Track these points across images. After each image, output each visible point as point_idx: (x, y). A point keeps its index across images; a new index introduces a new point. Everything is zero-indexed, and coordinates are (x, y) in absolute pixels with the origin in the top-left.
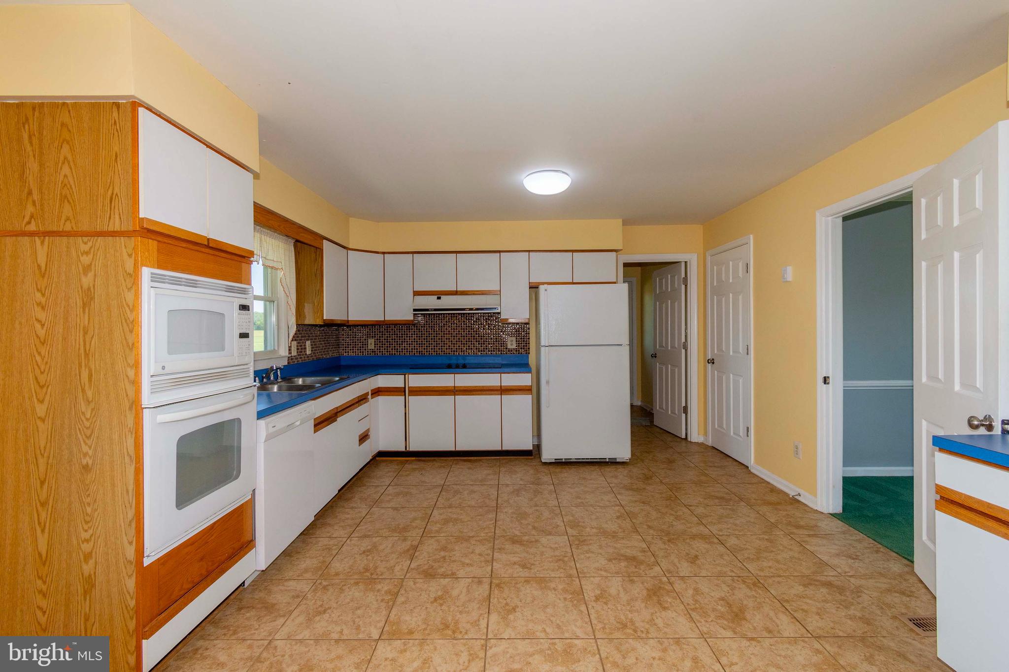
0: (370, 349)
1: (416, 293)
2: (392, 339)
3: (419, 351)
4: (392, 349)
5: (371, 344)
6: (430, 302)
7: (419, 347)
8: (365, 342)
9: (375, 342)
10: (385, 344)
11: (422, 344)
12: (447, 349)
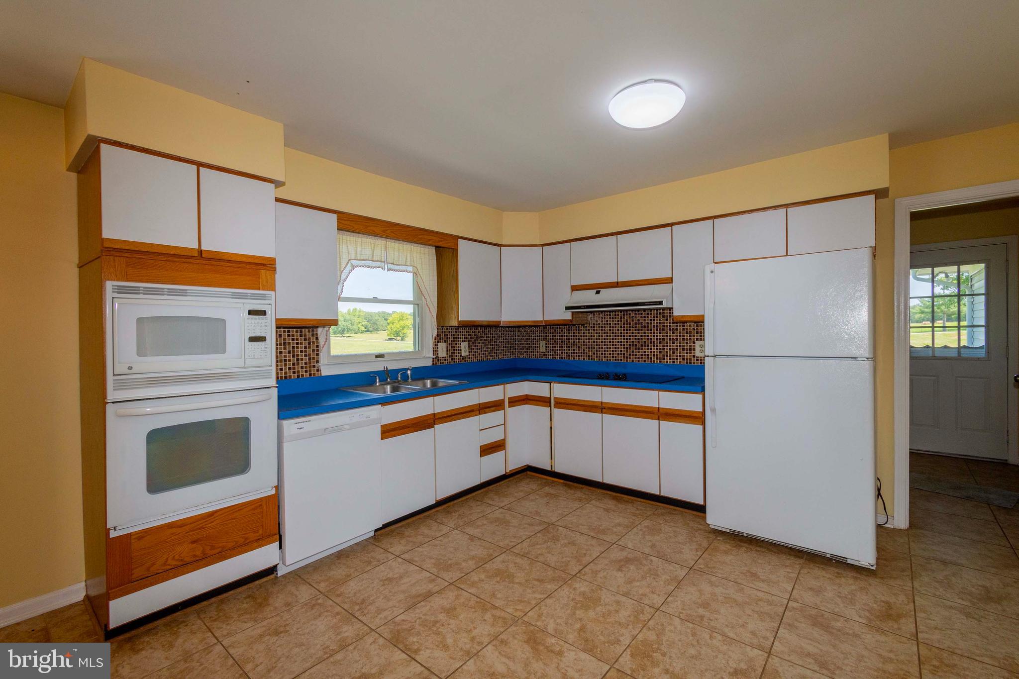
0: (542, 352)
1: (575, 288)
2: (562, 342)
3: (589, 356)
4: (562, 353)
5: (543, 346)
6: (589, 298)
7: (589, 351)
8: (538, 344)
9: (546, 344)
10: (555, 347)
11: (592, 348)
12: (618, 354)
